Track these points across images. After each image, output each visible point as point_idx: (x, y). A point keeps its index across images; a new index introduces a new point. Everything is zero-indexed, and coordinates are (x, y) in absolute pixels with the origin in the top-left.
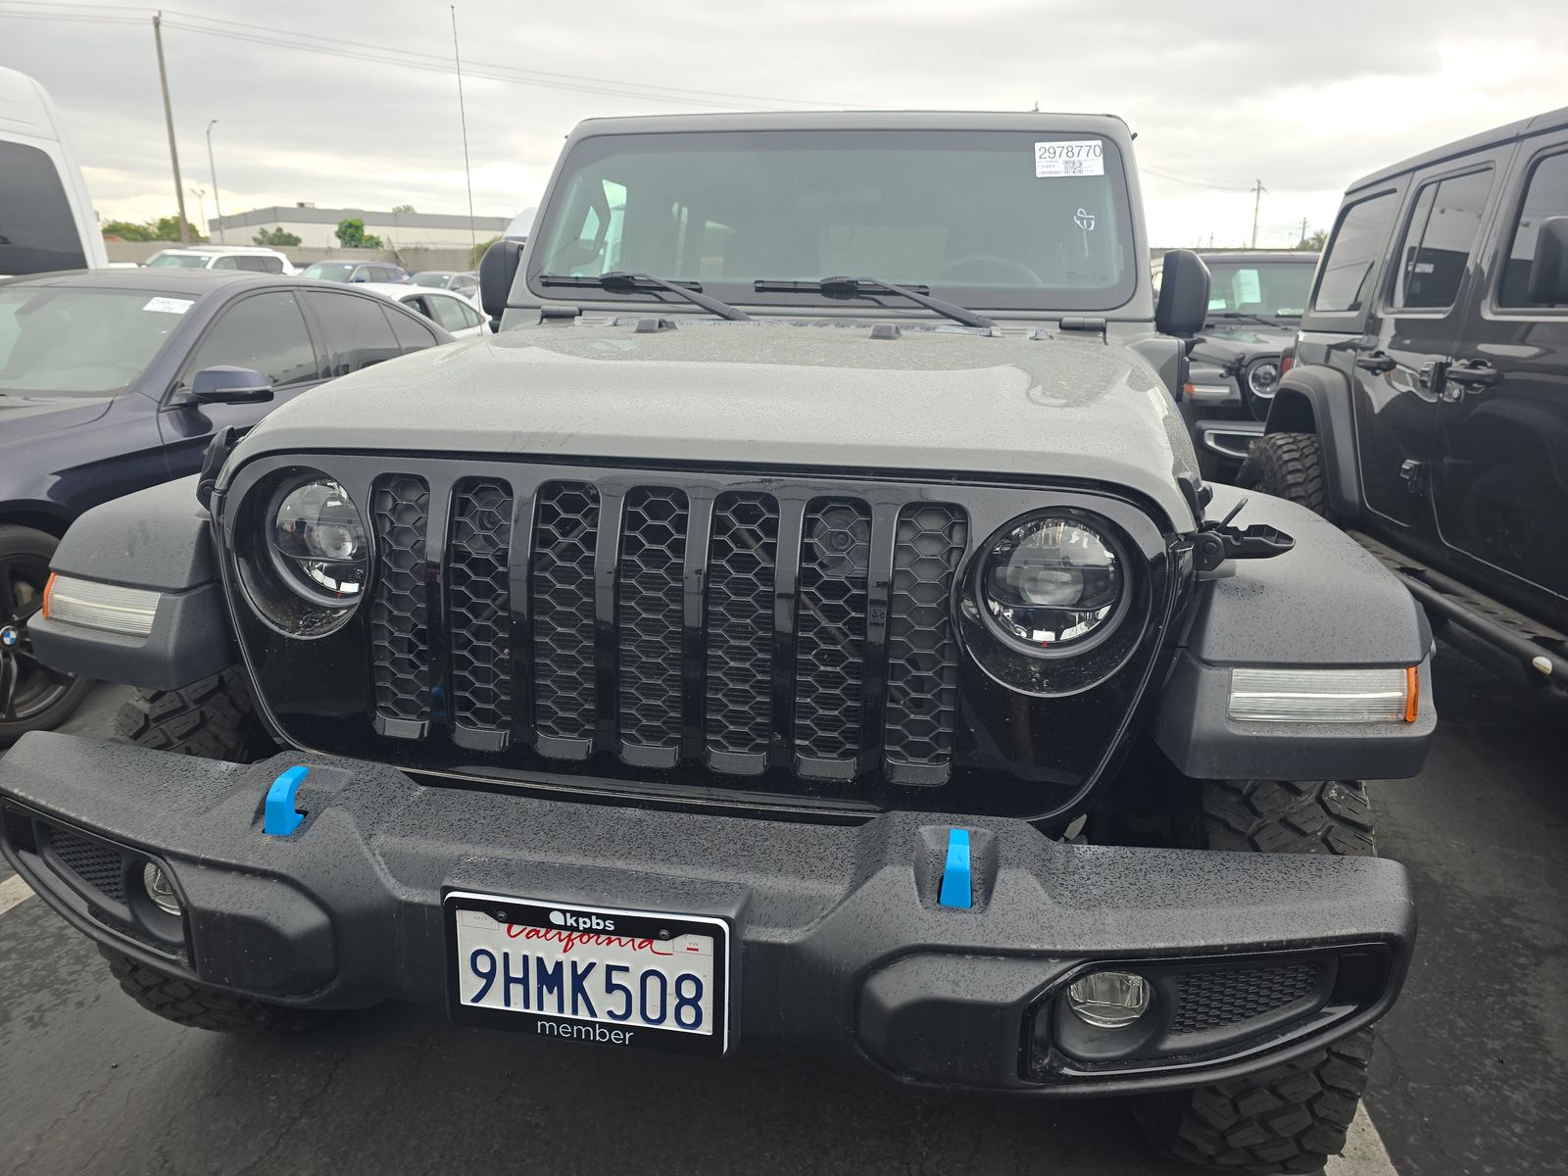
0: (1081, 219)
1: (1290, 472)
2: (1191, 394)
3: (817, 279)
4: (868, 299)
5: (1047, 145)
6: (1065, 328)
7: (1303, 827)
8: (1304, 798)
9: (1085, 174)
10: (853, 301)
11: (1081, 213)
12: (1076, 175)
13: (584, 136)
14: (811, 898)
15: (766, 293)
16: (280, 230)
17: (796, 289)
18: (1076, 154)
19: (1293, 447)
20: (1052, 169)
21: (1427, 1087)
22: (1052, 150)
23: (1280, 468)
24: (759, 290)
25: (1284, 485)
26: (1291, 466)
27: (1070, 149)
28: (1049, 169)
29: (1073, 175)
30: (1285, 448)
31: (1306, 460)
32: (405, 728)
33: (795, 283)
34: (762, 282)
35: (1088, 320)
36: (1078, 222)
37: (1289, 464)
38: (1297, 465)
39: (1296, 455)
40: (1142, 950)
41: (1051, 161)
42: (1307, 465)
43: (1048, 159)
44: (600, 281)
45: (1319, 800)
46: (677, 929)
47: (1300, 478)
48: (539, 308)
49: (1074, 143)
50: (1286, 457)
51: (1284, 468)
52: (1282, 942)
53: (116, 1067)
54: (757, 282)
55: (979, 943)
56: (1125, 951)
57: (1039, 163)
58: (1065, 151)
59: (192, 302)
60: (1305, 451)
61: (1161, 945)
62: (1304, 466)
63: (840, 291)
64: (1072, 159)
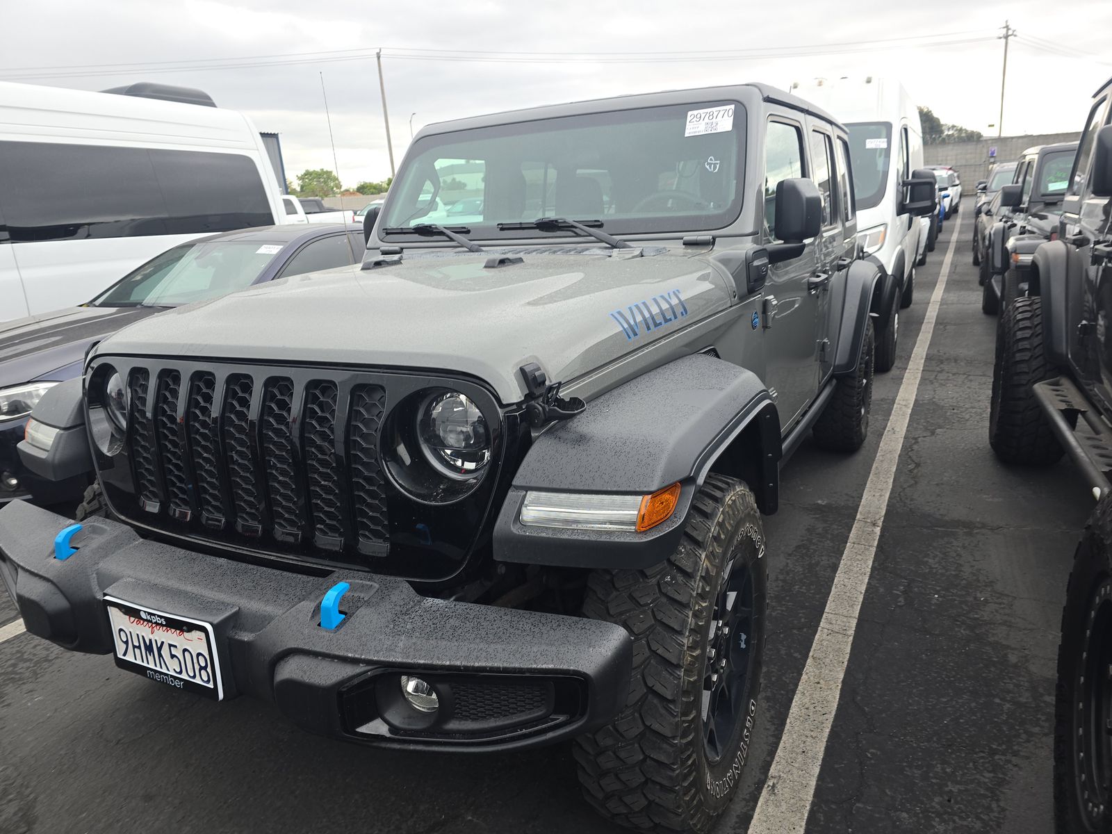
0: (710, 164)
1: (1021, 329)
2: (1017, 262)
3: (533, 220)
4: (570, 231)
5: (695, 112)
6: (687, 244)
7: (639, 600)
8: (650, 580)
9: (718, 131)
10: (559, 233)
11: (711, 160)
12: (712, 132)
13: (423, 135)
14: (265, 616)
15: (506, 231)
16: (454, 179)
17: (521, 227)
18: (715, 117)
19: (1028, 308)
20: (696, 130)
21: (870, 808)
22: (699, 116)
23: (1014, 326)
24: (502, 229)
25: (1015, 339)
26: (1021, 325)
27: (711, 114)
28: (694, 130)
29: (710, 132)
30: (1020, 310)
31: (1036, 319)
32: (153, 507)
33: (521, 223)
34: (502, 224)
35: (700, 238)
36: (708, 167)
37: (1021, 323)
38: (1027, 323)
39: (1028, 315)
40: (410, 664)
41: (697, 124)
42: (1036, 323)
43: (695, 123)
44: (413, 229)
45: (659, 584)
46: (191, 628)
47: (1027, 333)
48: (378, 249)
49: (714, 109)
50: (1019, 317)
51: (1016, 326)
52: (499, 668)
53: (108, 679)
54: (498, 225)
55: (324, 650)
56: (399, 663)
57: (689, 126)
58: (708, 115)
59: (282, 247)
60: (1036, 311)
61: (422, 662)
62: (1033, 324)
63: (548, 226)
64: (712, 121)
